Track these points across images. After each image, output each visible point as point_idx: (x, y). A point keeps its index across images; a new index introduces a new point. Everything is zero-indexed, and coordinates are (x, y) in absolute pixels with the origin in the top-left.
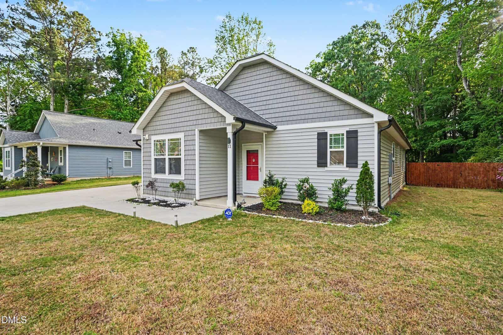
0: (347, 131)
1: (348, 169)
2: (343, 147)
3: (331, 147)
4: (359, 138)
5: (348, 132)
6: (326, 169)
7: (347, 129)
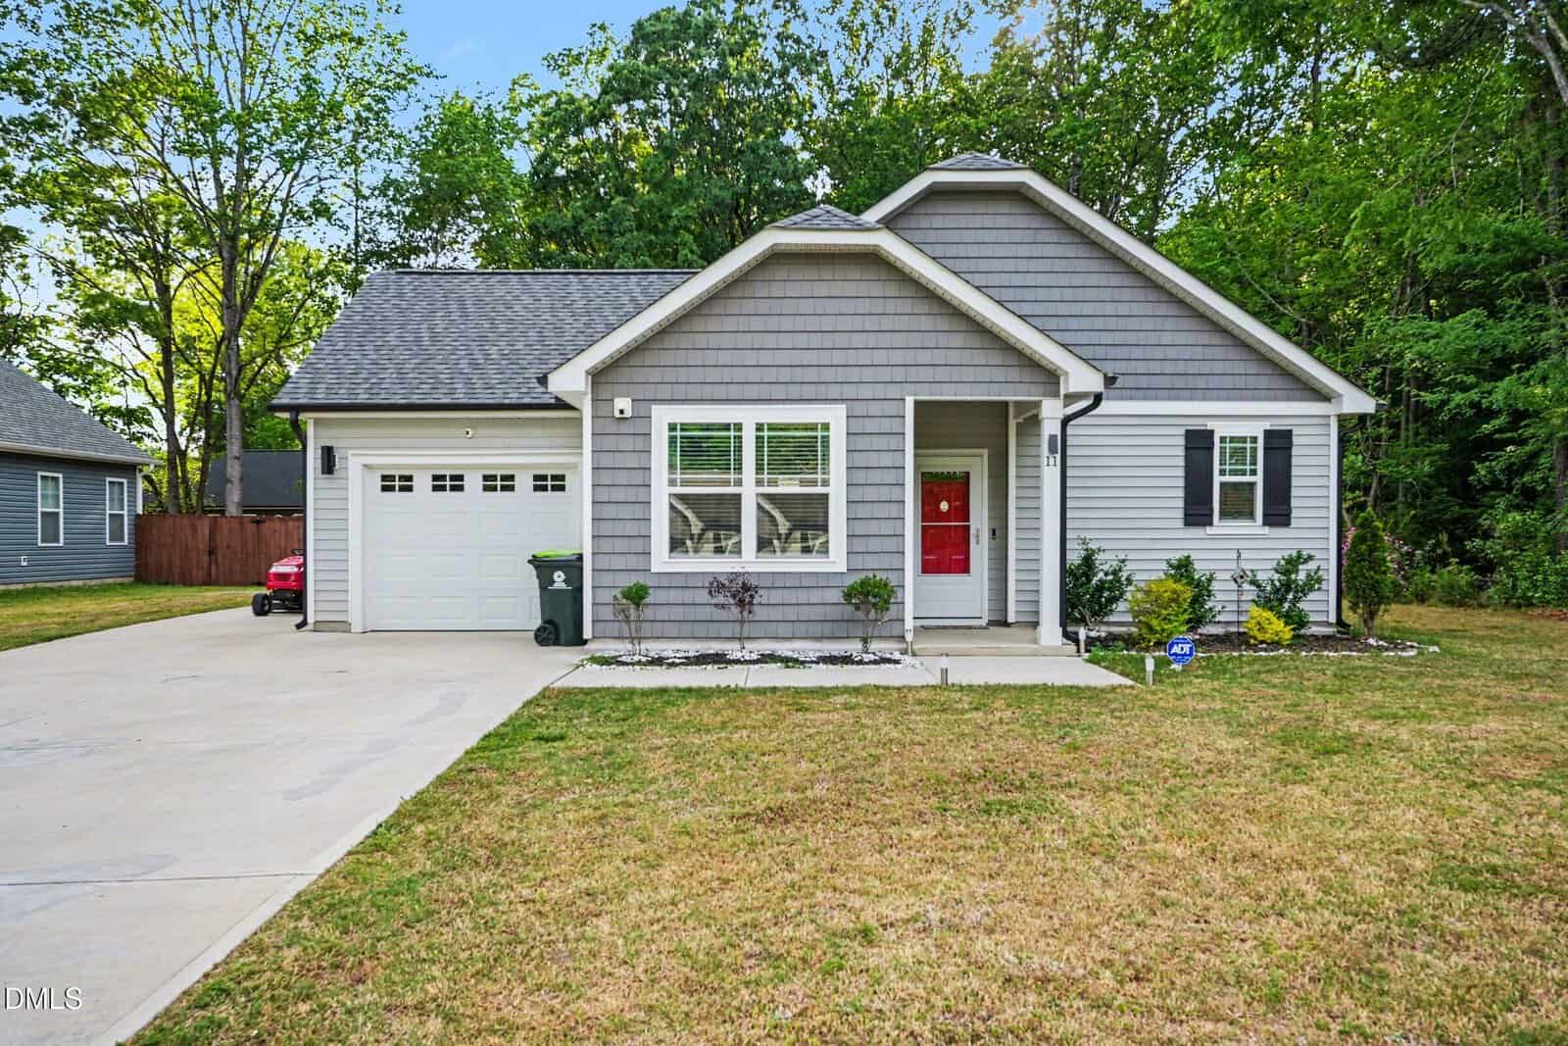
0: (1266, 431)
1: (1266, 530)
2: (1254, 472)
3: (1222, 472)
4: (1294, 451)
5: (1268, 434)
6: (1209, 530)
7: (1267, 425)
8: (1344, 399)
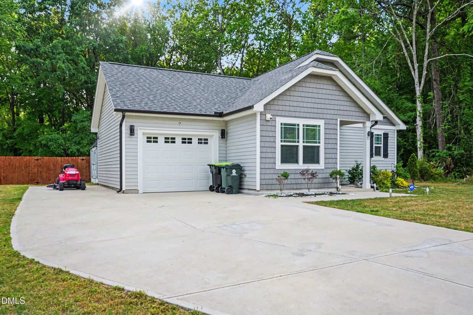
1: (383, 159)
2: (381, 144)
3: (375, 144)
4: (389, 138)
5: (384, 134)
6: (373, 159)
7: (383, 132)
8: (401, 125)
